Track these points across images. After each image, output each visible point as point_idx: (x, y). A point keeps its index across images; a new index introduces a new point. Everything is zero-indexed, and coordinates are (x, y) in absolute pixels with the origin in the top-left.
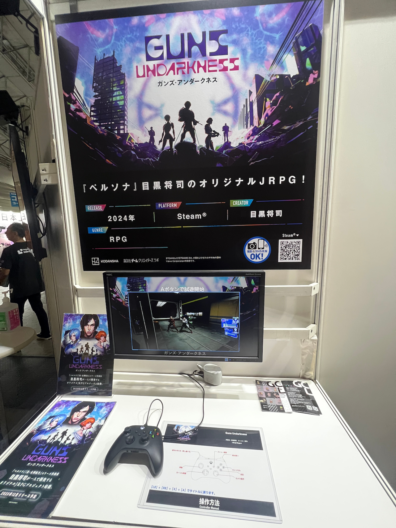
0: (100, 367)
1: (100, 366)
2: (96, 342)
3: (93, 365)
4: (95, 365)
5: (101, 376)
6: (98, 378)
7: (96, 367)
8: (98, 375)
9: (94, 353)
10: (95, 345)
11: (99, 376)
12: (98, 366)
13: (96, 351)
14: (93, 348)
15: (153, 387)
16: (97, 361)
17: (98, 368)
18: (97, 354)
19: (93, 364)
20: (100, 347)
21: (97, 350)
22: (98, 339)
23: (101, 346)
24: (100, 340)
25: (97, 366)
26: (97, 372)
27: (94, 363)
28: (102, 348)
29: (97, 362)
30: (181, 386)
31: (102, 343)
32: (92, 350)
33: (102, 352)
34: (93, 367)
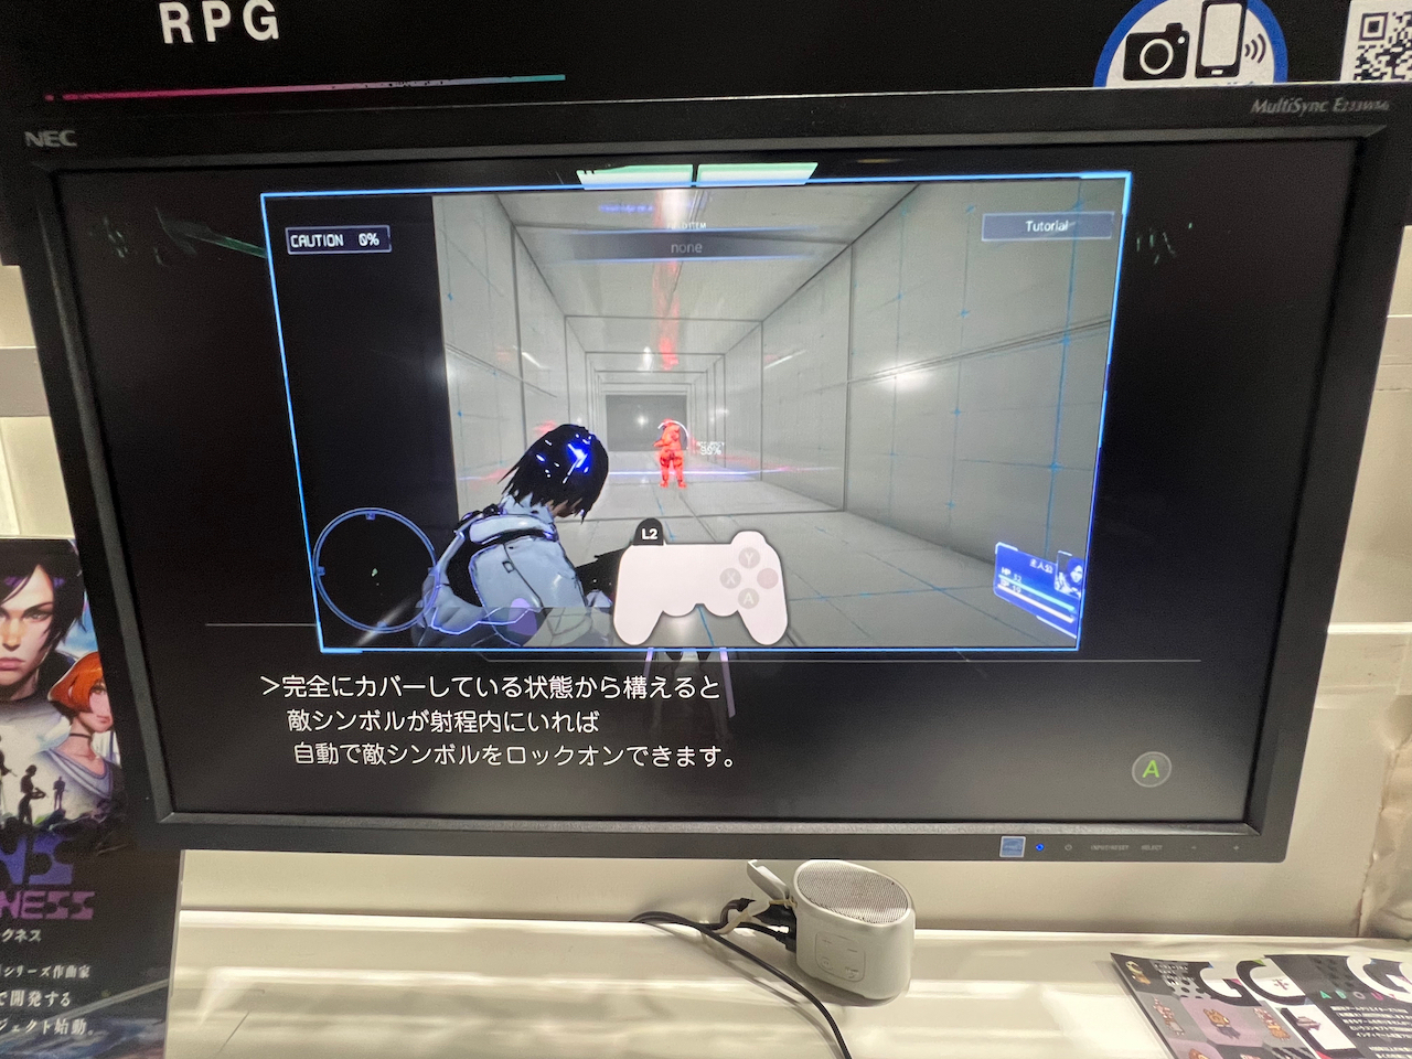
0: (75, 909)
1: (79, 897)
2: (58, 727)
3: (28, 894)
4: (42, 894)
5: (84, 973)
6: (62, 985)
7: (51, 908)
8: (66, 963)
9: (41, 809)
10: (46, 754)
11: (71, 971)
12: (64, 902)
13: (51, 792)
14: (32, 770)
15: (472, 1023)
16: (55, 864)
17: (61, 913)
18: (58, 815)
19: (25, 886)
20: (84, 762)
21: (59, 787)
22: (72, 710)
23: (91, 755)
24: (86, 717)
25: (54, 897)
26: (61, 942)
27: (34, 880)
28: (98, 768)
29: (61, 872)
30: (656, 1009)
31: (97, 736)
32: (26, 785)
33: (101, 802)
34: (26, 905)
